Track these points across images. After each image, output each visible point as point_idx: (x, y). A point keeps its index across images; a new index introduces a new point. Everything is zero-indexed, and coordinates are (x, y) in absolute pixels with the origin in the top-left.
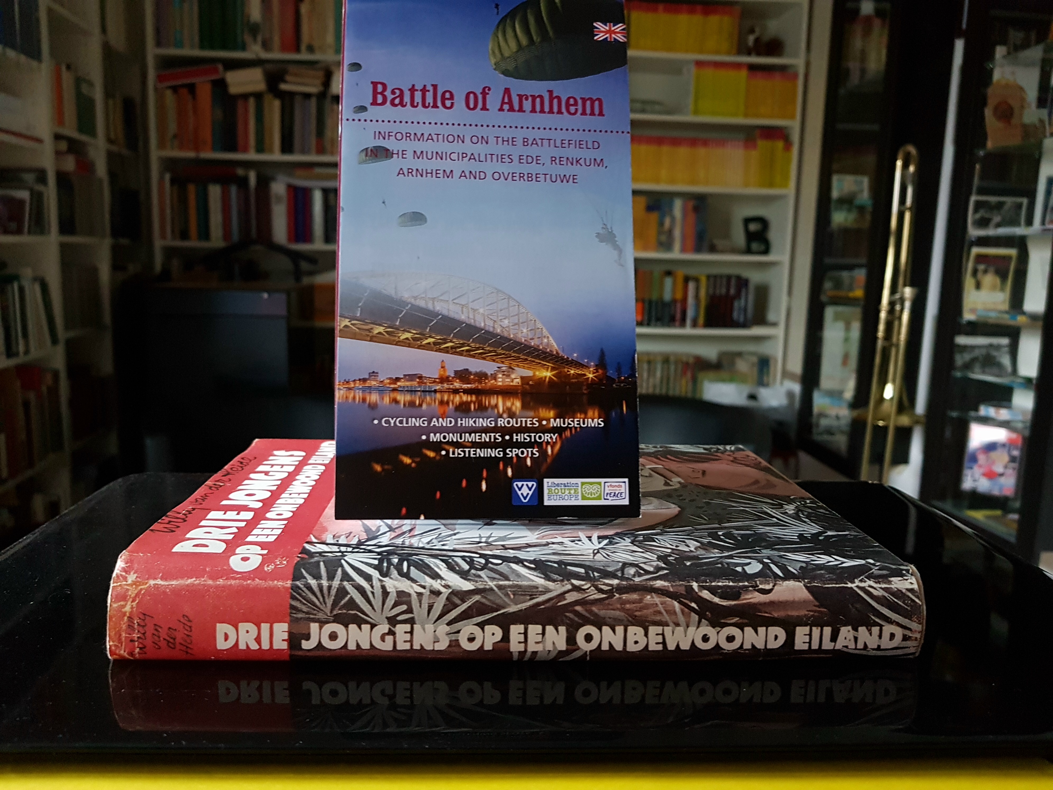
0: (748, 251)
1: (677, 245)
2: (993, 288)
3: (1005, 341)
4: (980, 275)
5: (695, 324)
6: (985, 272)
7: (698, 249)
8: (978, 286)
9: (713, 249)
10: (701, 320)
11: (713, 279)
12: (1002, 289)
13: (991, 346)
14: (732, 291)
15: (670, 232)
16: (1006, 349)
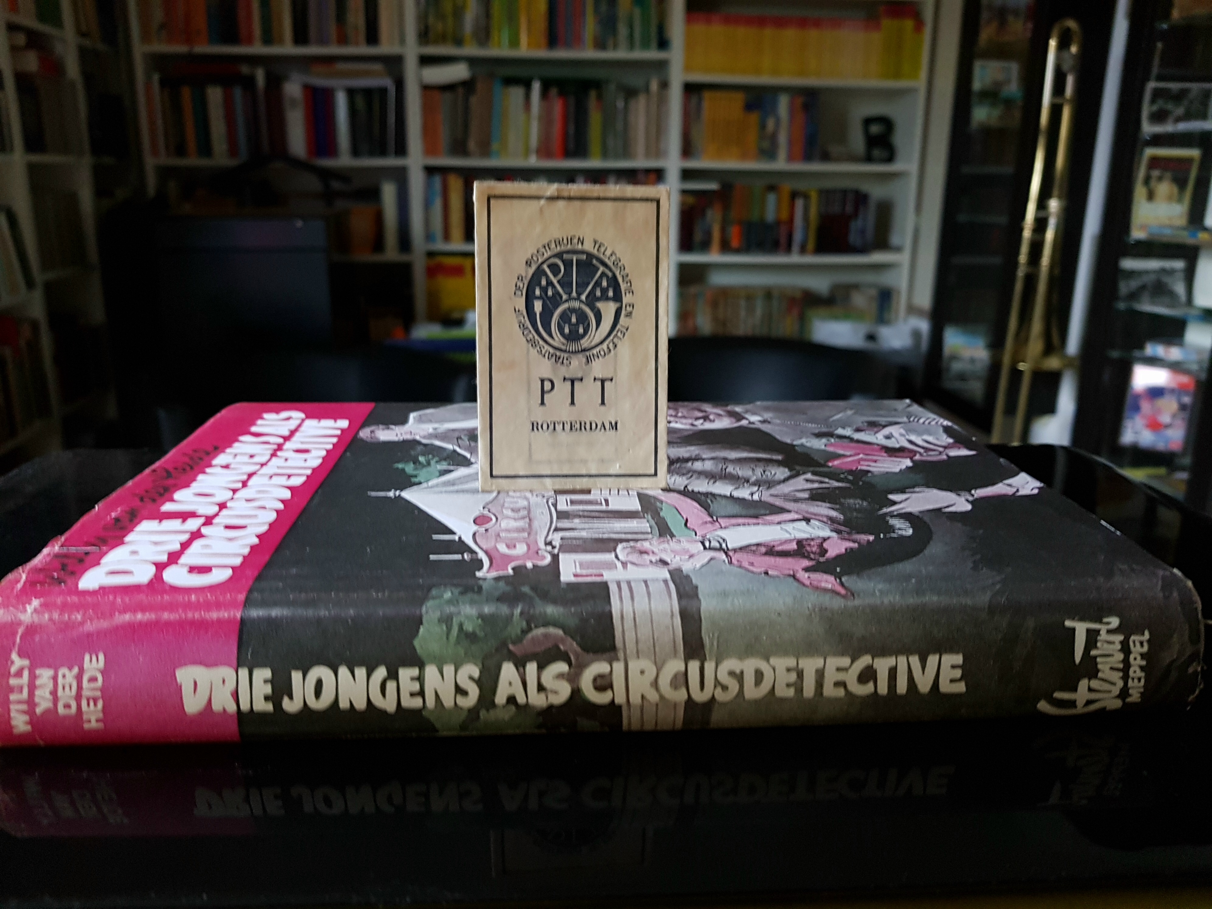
0: (869, 159)
1: (782, 153)
2: (1170, 199)
3: (1179, 264)
4: (1153, 183)
5: (803, 250)
6: (1160, 179)
7: (808, 157)
8: (1151, 196)
9: (826, 157)
10: (811, 245)
11: (826, 194)
12: (1180, 200)
13: (1163, 271)
14: (849, 209)
15: (773, 138)
16: (1181, 275)
